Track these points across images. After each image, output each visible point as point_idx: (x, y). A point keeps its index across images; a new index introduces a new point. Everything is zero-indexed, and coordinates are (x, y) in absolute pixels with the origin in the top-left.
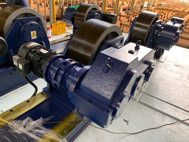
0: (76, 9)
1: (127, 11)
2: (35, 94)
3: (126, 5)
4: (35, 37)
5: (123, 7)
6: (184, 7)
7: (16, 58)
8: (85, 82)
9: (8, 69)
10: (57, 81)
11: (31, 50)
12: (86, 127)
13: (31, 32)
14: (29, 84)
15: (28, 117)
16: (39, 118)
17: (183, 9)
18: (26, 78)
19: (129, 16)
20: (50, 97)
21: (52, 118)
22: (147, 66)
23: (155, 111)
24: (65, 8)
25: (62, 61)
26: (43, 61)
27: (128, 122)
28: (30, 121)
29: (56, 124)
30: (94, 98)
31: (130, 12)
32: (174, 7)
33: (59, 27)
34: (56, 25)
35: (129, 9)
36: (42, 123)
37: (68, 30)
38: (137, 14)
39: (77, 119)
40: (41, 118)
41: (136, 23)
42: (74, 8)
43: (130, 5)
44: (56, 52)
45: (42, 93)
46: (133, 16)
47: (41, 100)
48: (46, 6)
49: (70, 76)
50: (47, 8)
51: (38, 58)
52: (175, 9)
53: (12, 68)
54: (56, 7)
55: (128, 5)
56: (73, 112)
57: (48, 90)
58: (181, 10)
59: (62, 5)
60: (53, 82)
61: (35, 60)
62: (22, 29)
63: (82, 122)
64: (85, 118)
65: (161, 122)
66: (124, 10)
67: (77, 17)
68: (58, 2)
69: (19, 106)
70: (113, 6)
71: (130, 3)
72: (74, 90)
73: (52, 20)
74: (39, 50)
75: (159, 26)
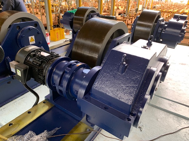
0: (74, 13)
1: (123, 15)
2: (36, 104)
3: (121, 9)
4: (34, 42)
5: (119, 11)
6: (178, 8)
7: (13, 64)
8: (97, 86)
9: (5, 78)
10: (62, 86)
11: (30, 53)
12: (95, 138)
13: (29, 37)
14: (30, 93)
15: (30, 131)
16: (43, 131)
17: (177, 9)
18: (26, 85)
19: (125, 19)
20: (54, 105)
21: (58, 130)
22: (163, 64)
23: (168, 114)
24: (62, 15)
25: (66, 63)
26: (44, 66)
27: (141, 128)
28: (33, 136)
29: (63, 137)
30: (110, 104)
31: (125, 16)
32: (169, 9)
33: (57, 33)
34: (54, 31)
35: (124, 13)
36: (47, 137)
37: (66, 36)
38: (133, 16)
39: (86, 129)
40: (45, 131)
41: (138, 22)
42: (71, 12)
43: (125, 10)
44: (58, 54)
45: (44, 102)
46: (129, 20)
47: (43, 109)
48: (42, 15)
49: (77, 80)
50: (44, 17)
51: (39, 62)
52: (169, 10)
53: (10, 76)
54: (52, 15)
55: (123, 9)
56: (81, 121)
57: (51, 97)
58: (176, 11)
59: (58, 12)
60: (58, 88)
61: (35, 64)
62: (19, 34)
63: (92, 132)
64: (96, 127)
65: (177, 125)
66: (119, 14)
67: (76, 21)
68: (54, 11)
69: (19, 119)
70: (108, 11)
71: (125, 8)
72: (84, 96)
73: (49, 28)
74: (39, 53)
75: (163, 24)
